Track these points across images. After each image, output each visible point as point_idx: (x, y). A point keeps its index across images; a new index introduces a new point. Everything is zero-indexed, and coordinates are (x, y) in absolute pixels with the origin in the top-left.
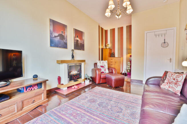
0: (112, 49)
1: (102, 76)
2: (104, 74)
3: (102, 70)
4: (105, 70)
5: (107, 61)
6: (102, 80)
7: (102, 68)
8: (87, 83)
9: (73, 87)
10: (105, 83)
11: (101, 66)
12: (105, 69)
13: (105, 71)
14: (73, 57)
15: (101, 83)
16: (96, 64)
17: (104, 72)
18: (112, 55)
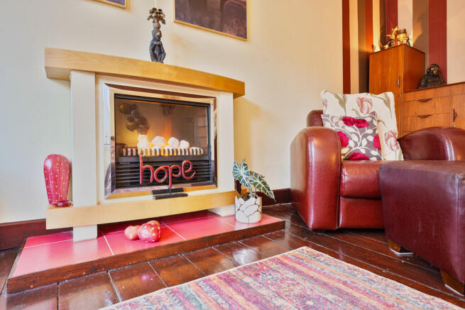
1: (346, 178)
2: (364, 165)
3: (351, 143)
4: (377, 144)
5: (390, 95)
6: (348, 208)
7: (349, 130)
8: (249, 214)
9: (130, 232)
10: (378, 231)
11: (348, 121)
12: (377, 138)
13: (374, 153)
14: (157, 51)
15: (342, 231)
16: (316, 117)
17: (365, 158)
18: (429, 81)
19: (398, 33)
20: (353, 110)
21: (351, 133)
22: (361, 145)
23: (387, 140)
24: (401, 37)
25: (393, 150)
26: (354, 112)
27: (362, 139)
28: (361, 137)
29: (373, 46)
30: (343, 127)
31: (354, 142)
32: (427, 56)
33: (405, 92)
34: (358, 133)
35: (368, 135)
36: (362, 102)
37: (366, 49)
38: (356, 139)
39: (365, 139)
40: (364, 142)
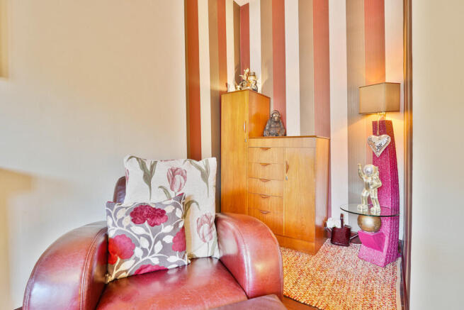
0: (271, 95)
3: (138, 252)
7: (139, 231)
11: (140, 214)
12: (181, 234)
13: (173, 258)
18: (272, 126)
19: (249, 74)
20: (161, 187)
21: (139, 236)
22: (153, 252)
23: (199, 228)
24: (251, 78)
25: (205, 241)
26: (161, 190)
27: (155, 242)
28: (153, 240)
29: (227, 84)
30: (128, 227)
31: (143, 249)
32: (272, 101)
33: (251, 136)
34: (151, 235)
35: (164, 235)
36: (174, 175)
37: (220, 87)
38: (145, 244)
39: (159, 243)
40: (159, 247)
